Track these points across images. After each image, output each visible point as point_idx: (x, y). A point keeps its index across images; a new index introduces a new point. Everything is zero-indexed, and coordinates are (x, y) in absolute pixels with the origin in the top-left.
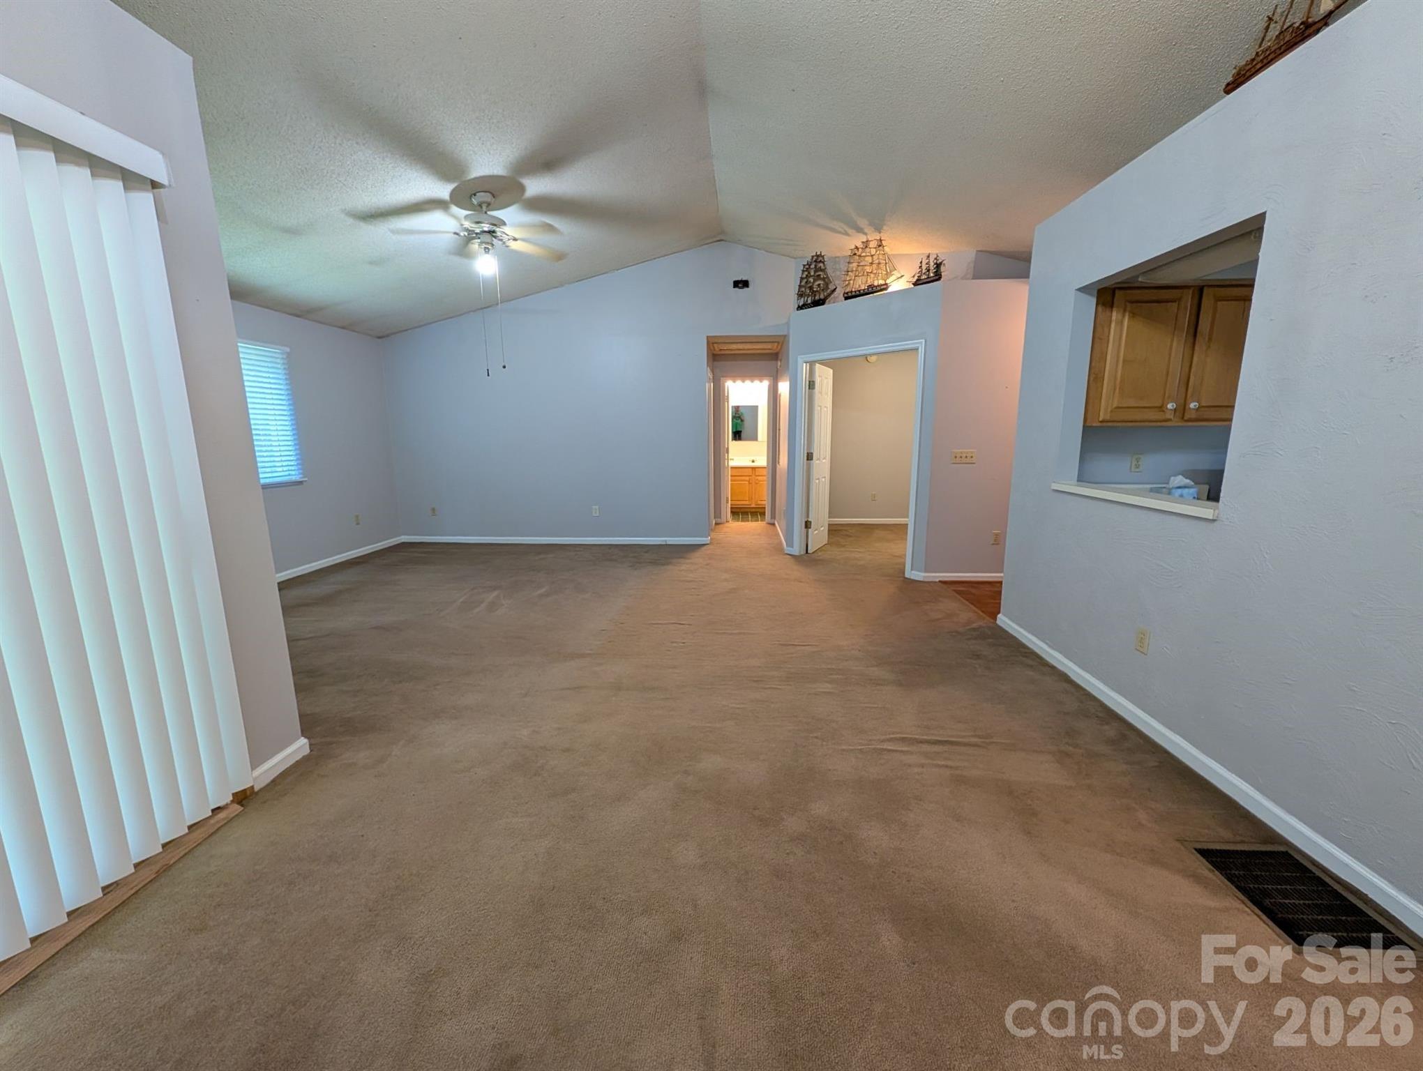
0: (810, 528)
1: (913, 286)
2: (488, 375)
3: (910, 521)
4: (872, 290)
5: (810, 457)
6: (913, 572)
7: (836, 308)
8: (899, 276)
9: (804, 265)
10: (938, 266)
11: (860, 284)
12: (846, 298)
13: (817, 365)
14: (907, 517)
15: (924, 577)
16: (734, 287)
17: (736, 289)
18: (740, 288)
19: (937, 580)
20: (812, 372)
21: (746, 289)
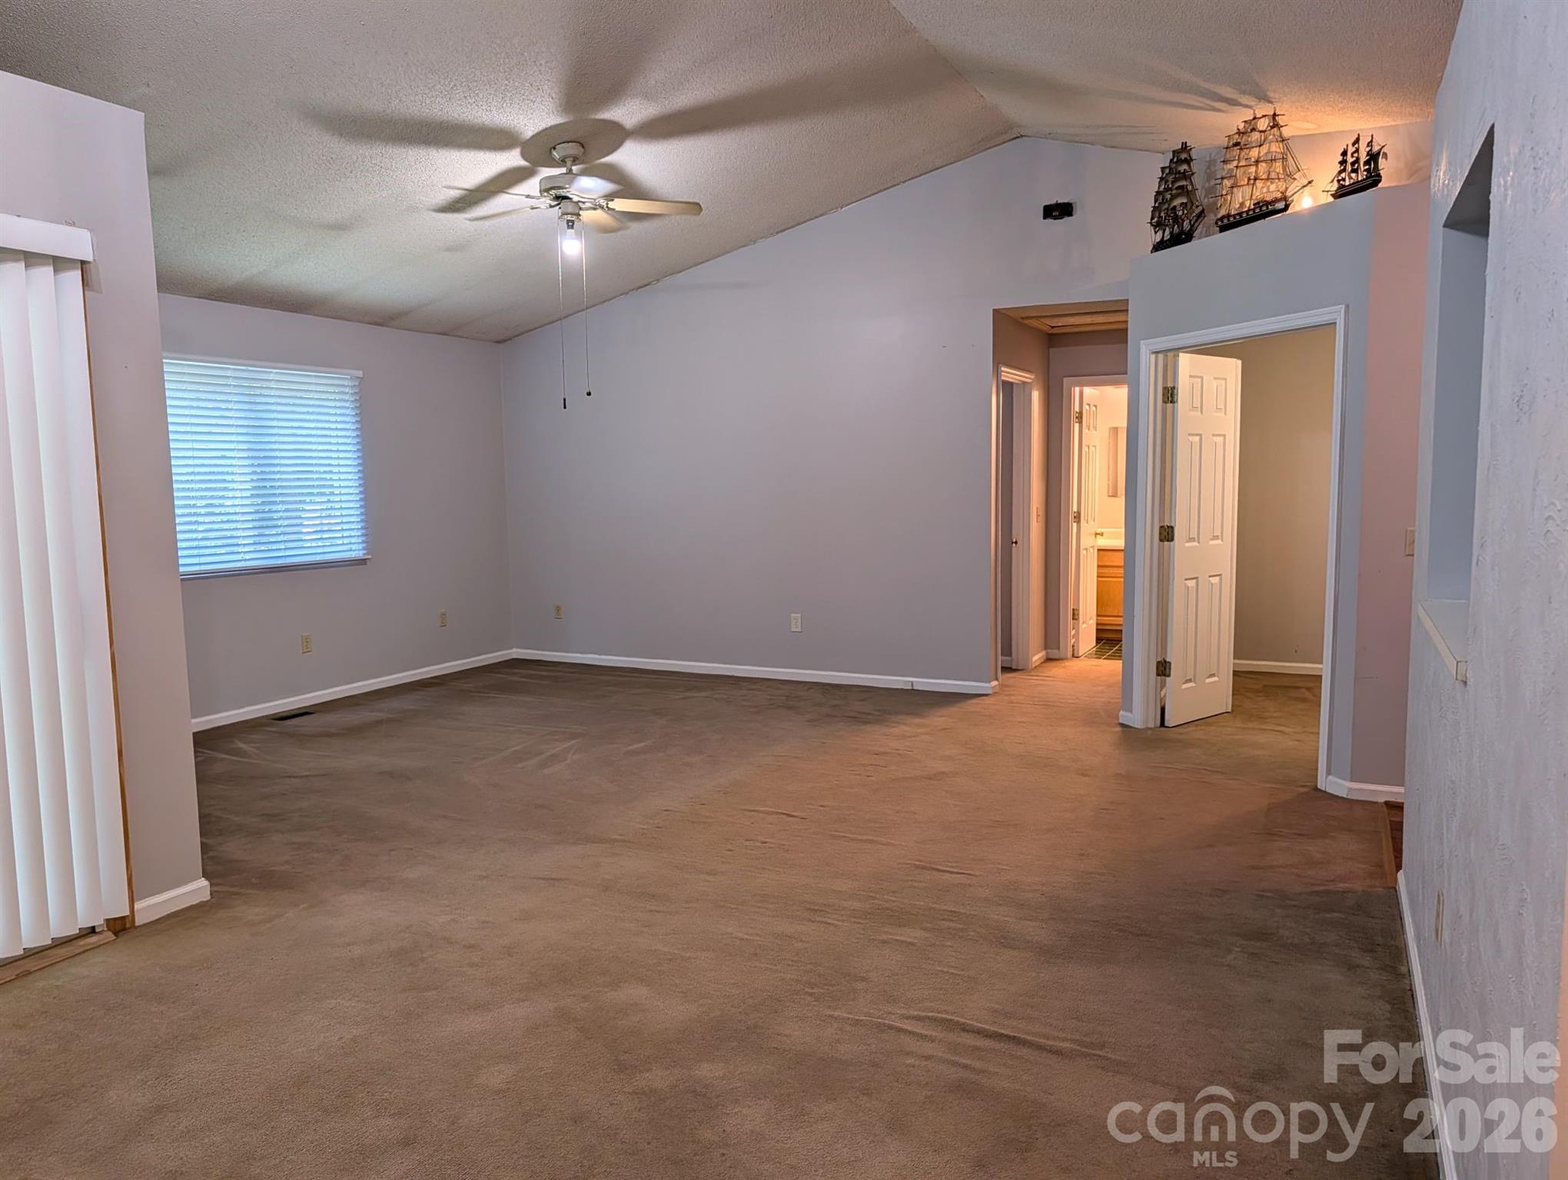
0: (1169, 676)
1: (1331, 199)
2: (565, 407)
3: (1325, 669)
4: (1264, 211)
5: (1167, 534)
6: (1330, 777)
7: (1208, 246)
8: (1306, 182)
9: (1163, 169)
10: (1373, 157)
11: (1242, 199)
12: (1223, 229)
13: (1184, 359)
14: (1321, 662)
15: (1350, 789)
16: (1045, 218)
17: (1049, 221)
18: (1056, 218)
19: (1382, 800)
20: (1170, 370)
21: (1067, 219)
